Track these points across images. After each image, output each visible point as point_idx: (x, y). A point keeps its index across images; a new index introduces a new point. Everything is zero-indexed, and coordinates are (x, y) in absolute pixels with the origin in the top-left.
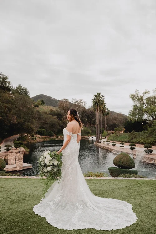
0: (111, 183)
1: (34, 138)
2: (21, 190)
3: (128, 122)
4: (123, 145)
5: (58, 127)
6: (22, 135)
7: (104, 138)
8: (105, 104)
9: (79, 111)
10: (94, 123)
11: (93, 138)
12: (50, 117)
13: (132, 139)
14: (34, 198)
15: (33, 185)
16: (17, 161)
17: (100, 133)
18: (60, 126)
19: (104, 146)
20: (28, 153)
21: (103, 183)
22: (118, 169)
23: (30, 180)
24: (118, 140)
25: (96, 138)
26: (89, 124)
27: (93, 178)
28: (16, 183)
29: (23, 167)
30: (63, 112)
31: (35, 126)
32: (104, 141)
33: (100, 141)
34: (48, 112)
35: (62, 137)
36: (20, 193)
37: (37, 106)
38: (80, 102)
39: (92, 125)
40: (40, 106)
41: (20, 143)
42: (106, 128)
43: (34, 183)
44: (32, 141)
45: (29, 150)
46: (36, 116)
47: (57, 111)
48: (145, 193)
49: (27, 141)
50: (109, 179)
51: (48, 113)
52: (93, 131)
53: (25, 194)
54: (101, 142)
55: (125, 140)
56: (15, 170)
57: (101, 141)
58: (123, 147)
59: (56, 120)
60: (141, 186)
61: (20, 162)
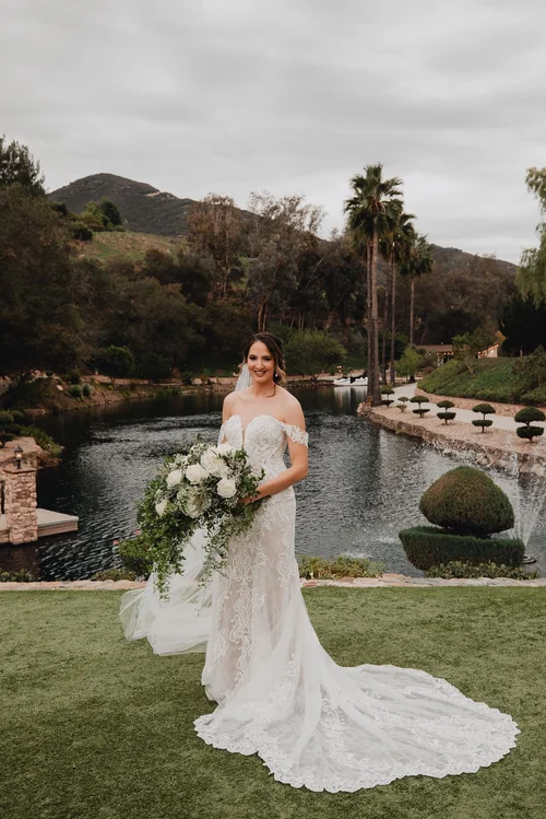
0: (383, 603)
1: (80, 387)
2: (38, 639)
3: (517, 301)
4: (489, 417)
5: (190, 334)
6: (23, 379)
7: (405, 379)
8: (406, 217)
9: (287, 253)
10: (361, 310)
11: (353, 380)
12: (151, 289)
13: (534, 386)
14: (86, 667)
15: (82, 618)
16: (13, 505)
17: (388, 359)
18: (199, 332)
19: (401, 423)
20: (56, 461)
21: (352, 606)
22: (441, 536)
23: (71, 595)
24: (470, 390)
25: (365, 381)
26: (335, 318)
27: (320, 583)
28: (15, 613)
29: (40, 528)
30: (208, 262)
31: (83, 334)
32: (403, 399)
33: (385, 397)
34: (139, 263)
35: (210, 383)
36: (33, 650)
37: (85, 236)
38: (292, 210)
39: (348, 321)
40: (97, 236)
41: (18, 420)
42: (415, 333)
43: (85, 611)
44: (72, 404)
45: (58, 449)
46: (84, 288)
47: (180, 255)
48: (503, 642)
49: (47, 407)
50: (381, 584)
51: (137, 269)
52: (353, 348)
53: (53, 654)
54: (388, 403)
55: (501, 391)
56: (6, 540)
57: (391, 397)
58: (489, 423)
59: (180, 301)
60: (499, 613)
61: (26, 509)
